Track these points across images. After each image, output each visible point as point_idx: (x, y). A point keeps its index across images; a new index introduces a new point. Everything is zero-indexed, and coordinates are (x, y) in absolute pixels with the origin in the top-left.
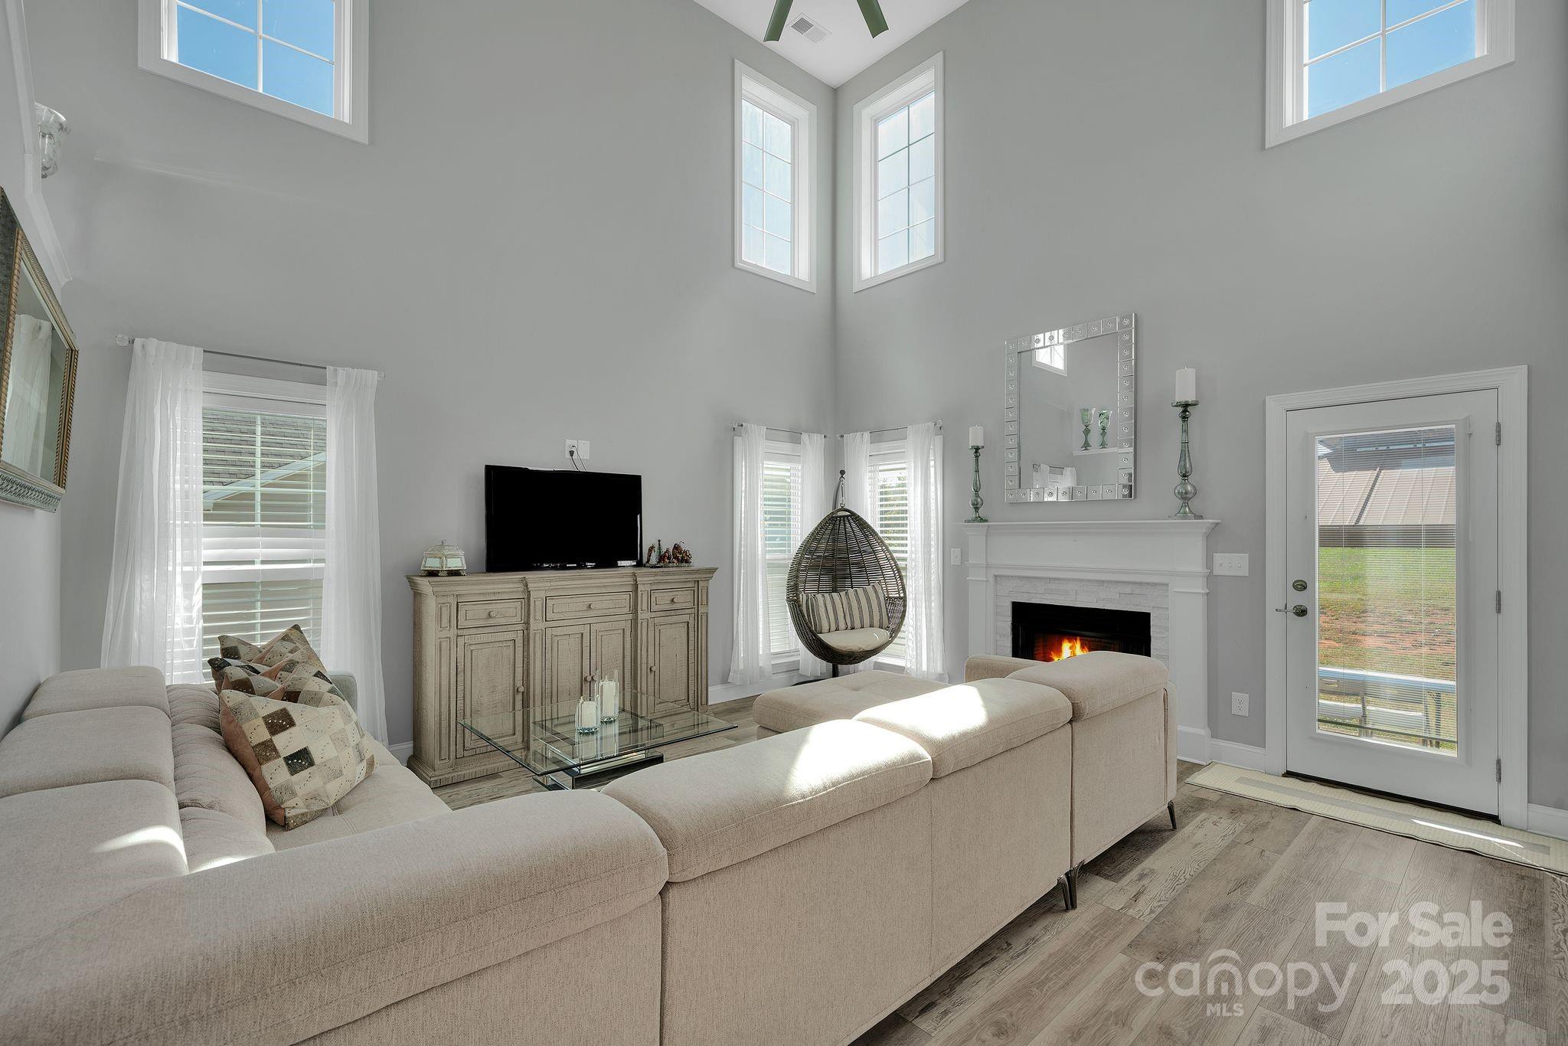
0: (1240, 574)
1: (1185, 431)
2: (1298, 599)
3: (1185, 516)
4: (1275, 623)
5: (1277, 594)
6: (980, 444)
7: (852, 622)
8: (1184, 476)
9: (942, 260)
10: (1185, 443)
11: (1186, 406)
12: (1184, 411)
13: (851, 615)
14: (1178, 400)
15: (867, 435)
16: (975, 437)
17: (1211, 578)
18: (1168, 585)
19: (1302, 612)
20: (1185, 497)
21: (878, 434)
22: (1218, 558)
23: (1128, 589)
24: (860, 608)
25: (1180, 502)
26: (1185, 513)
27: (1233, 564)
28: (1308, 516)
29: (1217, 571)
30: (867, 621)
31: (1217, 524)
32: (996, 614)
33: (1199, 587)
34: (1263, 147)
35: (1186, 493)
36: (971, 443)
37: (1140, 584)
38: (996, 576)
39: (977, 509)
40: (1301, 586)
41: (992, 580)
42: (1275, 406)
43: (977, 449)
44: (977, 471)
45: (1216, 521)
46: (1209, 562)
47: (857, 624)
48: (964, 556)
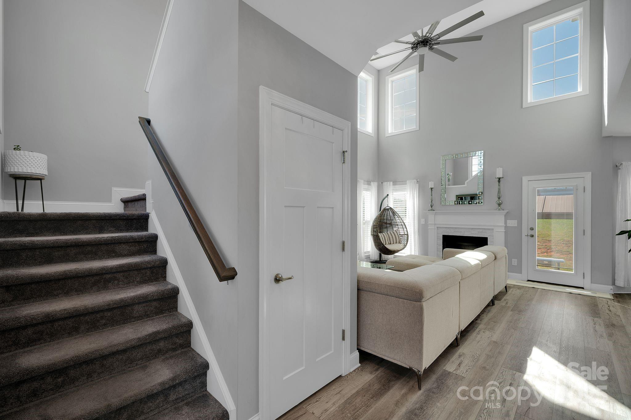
0: (514, 226)
1: (499, 185)
2: (531, 233)
3: (499, 210)
4: (524, 239)
5: (525, 231)
6: (433, 187)
7: (390, 242)
8: (499, 198)
9: (418, 129)
10: (499, 189)
11: (499, 179)
12: (499, 180)
13: (390, 239)
14: (497, 177)
15: (391, 183)
16: (431, 185)
17: (506, 227)
18: (493, 229)
19: (532, 236)
20: (499, 205)
21: (395, 183)
22: (508, 221)
23: (481, 231)
24: (392, 237)
25: (498, 206)
26: (499, 208)
27: (512, 223)
28: (534, 210)
29: (508, 225)
30: (395, 241)
31: (508, 212)
32: (437, 239)
33: (503, 230)
34: (522, 107)
35: (500, 203)
36: (430, 187)
37: (485, 229)
38: (437, 227)
39: (432, 207)
40: (532, 229)
41: (436, 228)
42: (525, 179)
43: (432, 189)
44: (432, 195)
45: (507, 211)
46: (506, 223)
47: (392, 242)
48: (426, 221)
